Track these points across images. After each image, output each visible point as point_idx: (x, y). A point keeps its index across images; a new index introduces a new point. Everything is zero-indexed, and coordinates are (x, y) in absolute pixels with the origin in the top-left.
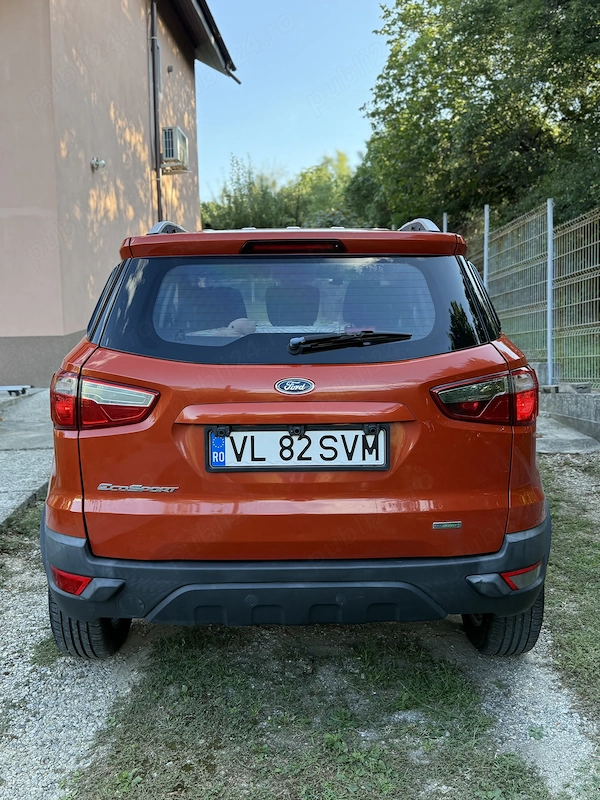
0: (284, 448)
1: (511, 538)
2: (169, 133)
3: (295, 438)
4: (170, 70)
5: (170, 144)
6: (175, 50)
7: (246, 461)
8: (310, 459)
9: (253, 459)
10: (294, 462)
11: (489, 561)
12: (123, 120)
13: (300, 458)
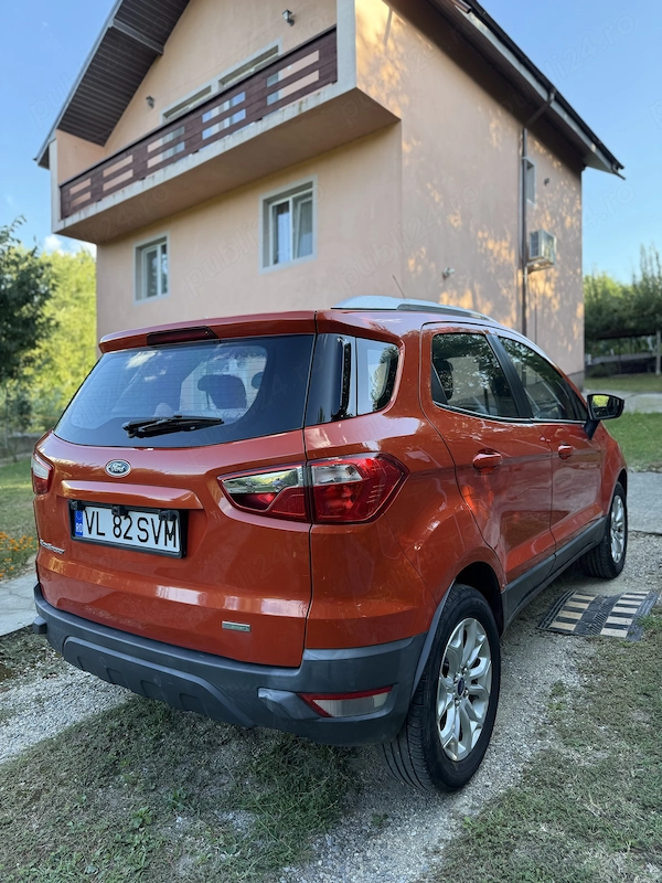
0: (116, 526)
1: (309, 655)
2: (535, 236)
3: (122, 518)
4: (546, 182)
5: (536, 245)
6: (556, 164)
7: (94, 536)
8: (131, 538)
9: (98, 534)
10: (121, 540)
11: (280, 677)
12: (483, 232)
13: (125, 537)
